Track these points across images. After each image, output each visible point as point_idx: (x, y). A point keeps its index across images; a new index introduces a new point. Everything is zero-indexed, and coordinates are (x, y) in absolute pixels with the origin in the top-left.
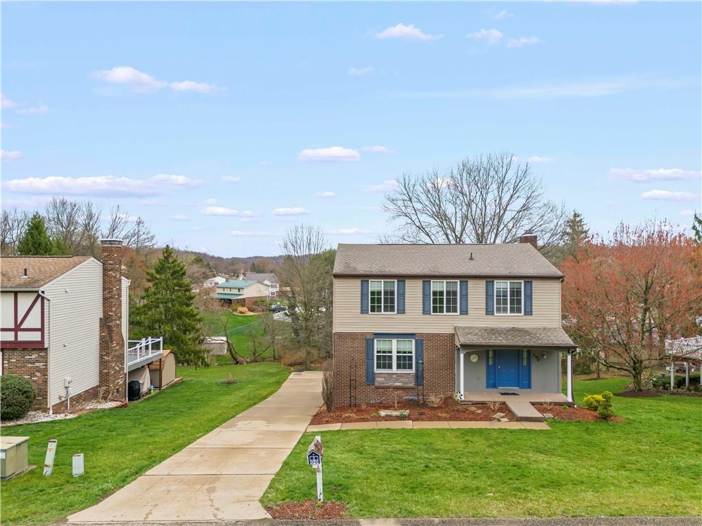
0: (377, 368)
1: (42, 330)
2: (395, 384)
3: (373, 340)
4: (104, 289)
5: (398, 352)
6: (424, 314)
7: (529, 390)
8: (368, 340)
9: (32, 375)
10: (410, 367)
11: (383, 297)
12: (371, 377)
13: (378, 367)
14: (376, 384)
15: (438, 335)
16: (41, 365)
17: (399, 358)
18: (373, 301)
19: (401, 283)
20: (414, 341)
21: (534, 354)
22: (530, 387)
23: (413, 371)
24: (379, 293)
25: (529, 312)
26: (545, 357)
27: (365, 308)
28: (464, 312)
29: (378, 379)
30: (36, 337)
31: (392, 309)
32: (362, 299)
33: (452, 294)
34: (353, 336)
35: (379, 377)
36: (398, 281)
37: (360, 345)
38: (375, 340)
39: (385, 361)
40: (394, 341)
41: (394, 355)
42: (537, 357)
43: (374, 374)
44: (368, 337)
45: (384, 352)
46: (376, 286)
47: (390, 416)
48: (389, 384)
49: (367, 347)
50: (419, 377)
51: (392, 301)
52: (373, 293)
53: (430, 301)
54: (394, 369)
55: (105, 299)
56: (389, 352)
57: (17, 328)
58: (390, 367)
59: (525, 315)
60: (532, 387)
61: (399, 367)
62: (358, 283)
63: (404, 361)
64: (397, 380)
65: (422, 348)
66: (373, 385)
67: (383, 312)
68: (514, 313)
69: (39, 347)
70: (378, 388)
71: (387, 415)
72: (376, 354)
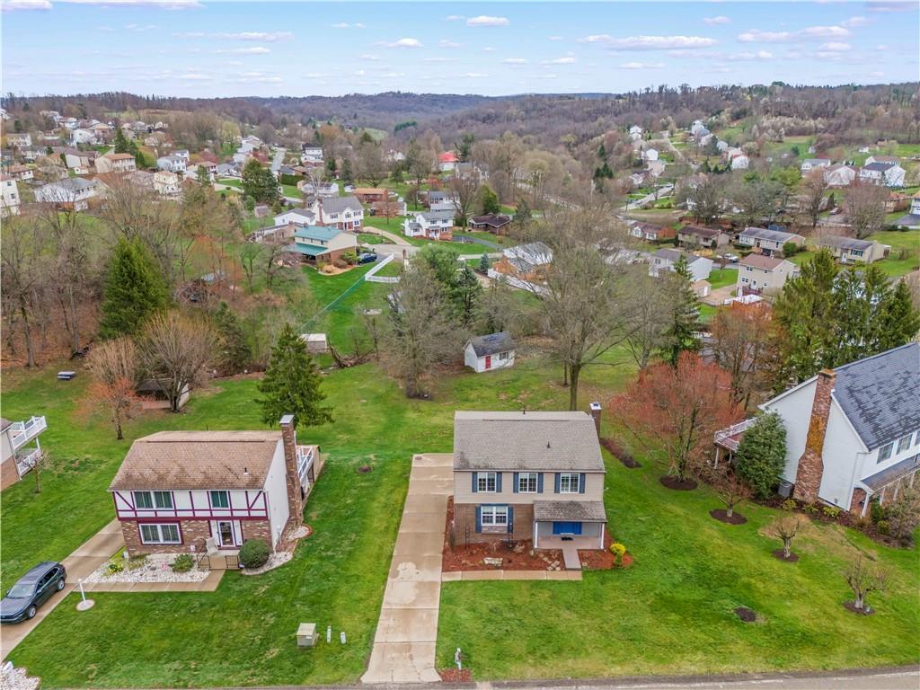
0: (483, 523)
1: (266, 510)
2: (494, 532)
3: (480, 507)
4: (286, 454)
5: (497, 514)
6: (514, 492)
7: (580, 535)
9: (261, 533)
10: (505, 522)
11: (487, 482)
12: (479, 529)
13: (484, 521)
14: (482, 533)
15: (523, 505)
16: (267, 528)
17: (497, 517)
18: (480, 484)
19: (499, 476)
20: (507, 508)
22: (580, 533)
23: (506, 525)
24: (484, 480)
25: (582, 491)
27: (475, 489)
28: (541, 491)
29: (484, 529)
30: (263, 514)
31: (493, 489)
32: (473, 484)
33: (533, 481)
34: (467, 506)
36: (497, 474)
37: (471, 511)
38: (482, 508)
39: (488, 519)
40: (494, 508)
41: (494, 515)
43: (481, 526)
44: (477, 506)
45: (488, 514)
46: (483, 476)
47: (491, 565)
48: (490, 533)
49: (477, 512)
50: (510, 529)
51: (493, 484)
52: (480, 480)
53: (518, 484)
54: (494, 524)
55: (287, 461)
56: (491, 514)
57: (249, 509)
58: (491, 522)
59: (580, 493)
60: (582, 533)
61: (497, 522)
62: (470, 474)
63: (501, 519)
64: (496, 530)
65: (512, 512)
66: (480, 533)
67: (487, 491)
68: (573, 492)
69: (265, 518)
70: (483, 535)
71: (489, 564)
72: (482, 515)
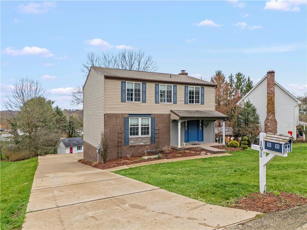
0: (130, 135)
2: (140, 144)
3: (128, 118)
5: (142, 125)
6: (155, 103)
7: (202, 142)
8: (125, 118)
10: (148, 134)
11: (134, 92)
12: (127, 141)
14: (129, 144)
15: (163, 115)
17: (142, 128)
18: (128, 95)
19: (144, 85)
20: (150, 119)
21: (205, 124)
22: (203, 141)
23: (150, 135)
24: (132, 90)
25: (203, 103)
26: (209, 125)
27: (123, 99)
28: (175, 102)
29: (131, 142)
31: (139, 100)
32: (122, 93)
33: (169, 92)
34: (116, 116)
35: (132, 140)
36: (142, 83)
37: (120, 121)
38: (129, 118)
39: (134, 131)
40: (140, 119)
41: (140, 127)
42: (205, 125)
43: (128, 138)
44: (126, 116)
45: (134, 125)
46: (130, 85)
47: (151, 158)
48: (137, 144)
50: (153, 139)
51: (139, 95)
52: (128, 90)
53: (159, 95)
54: (140, 135)
56: (137, 125)
58: (137, 134)
59: (201, 104)
60: (204, 140)
61: (142, 134)
62: (119, 83)
63: (145, 130)
64: (141, 142)
65: (155, 122)
66: (128, 145)
67: (134, 102)
68: (191, 103)
70: (130, 147)
71: (149, 158)
72: (130, 127)
